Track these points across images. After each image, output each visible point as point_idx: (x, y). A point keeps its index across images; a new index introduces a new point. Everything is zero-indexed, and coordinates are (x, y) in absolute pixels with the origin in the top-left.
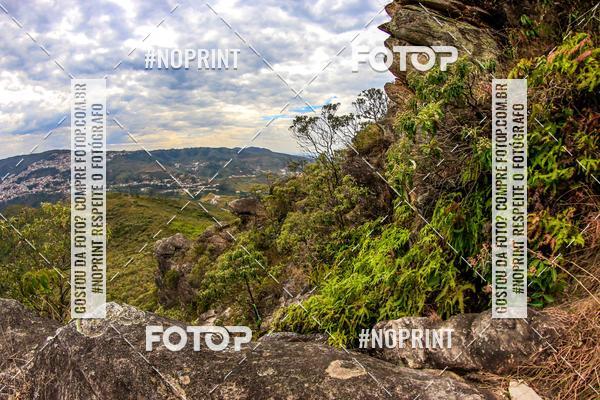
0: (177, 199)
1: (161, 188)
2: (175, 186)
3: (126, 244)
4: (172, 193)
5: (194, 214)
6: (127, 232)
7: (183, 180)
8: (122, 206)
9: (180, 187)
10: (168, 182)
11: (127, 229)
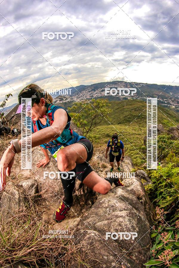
0: (169, 110)
1: (162, 102)
2: (168, 103)
3: (141, 122)
4: (167, 106)
5: (174, 119)
6: (143, 118)
7: (173, 101)
8: (143, 106)
9: (171, 104)
10: (166, 101)
11: (143, 116)
